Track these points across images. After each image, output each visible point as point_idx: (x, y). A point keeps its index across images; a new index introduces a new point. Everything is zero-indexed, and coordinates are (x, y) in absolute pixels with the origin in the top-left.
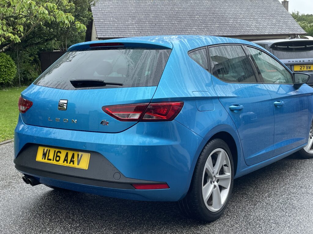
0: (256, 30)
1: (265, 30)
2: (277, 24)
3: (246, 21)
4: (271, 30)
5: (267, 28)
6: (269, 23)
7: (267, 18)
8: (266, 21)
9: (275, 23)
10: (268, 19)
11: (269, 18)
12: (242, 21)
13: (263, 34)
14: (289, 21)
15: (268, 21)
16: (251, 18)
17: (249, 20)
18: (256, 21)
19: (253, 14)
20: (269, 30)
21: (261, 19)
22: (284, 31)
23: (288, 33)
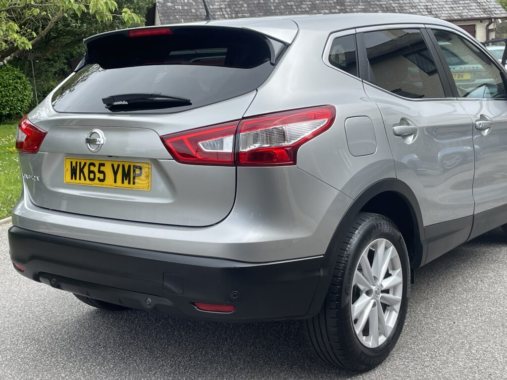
22: (472, 13)
23: (479, 16)
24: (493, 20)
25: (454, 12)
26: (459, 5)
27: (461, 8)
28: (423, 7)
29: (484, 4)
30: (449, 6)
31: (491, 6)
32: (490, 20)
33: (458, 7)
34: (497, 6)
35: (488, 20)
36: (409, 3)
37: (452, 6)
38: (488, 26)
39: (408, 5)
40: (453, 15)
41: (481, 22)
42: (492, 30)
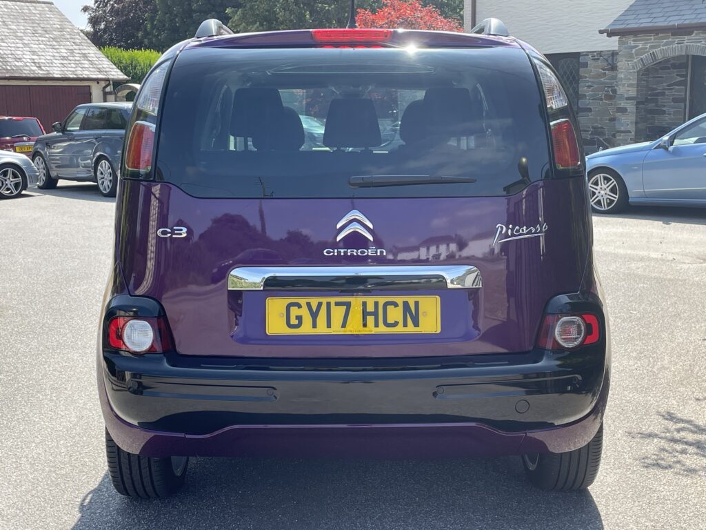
0: (35, 68)
1: (51, 68)
2: (71, 58)
3: (9, 48)
4: (63, 69)
5: (55, 65)
7: (48, 43)
8: (47, 50)
9: (65, 55)
10: (51, 47)
11: (51, 43)
13: (51, 75)
14: (91, 52)
15: (51, 50)
16: (18, 41)
17: (13, 45)
18: (28, 49)
19: (19, 34)
20: (59, 69)
22: (87, 73)
23: (94, 77)
24: (111, 82)
25: (65, 69)
26: (70, 62)
27: (73, 65)
28: (29, 60)
29: (97, 63)
30: (59, 62)
31: (105, 66)
32: (108, 82)
33: (70, 64)
34: (111, 67)
35: (103, 82)
36: (12, 54)
37: (63, 62)
38: (105, 87)
39: (10, 56)
40: (67, 73)
41: (98, 83)
42: (110, 93)
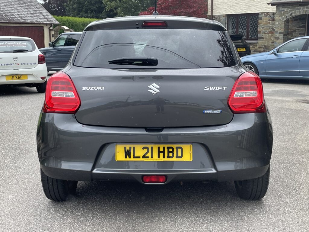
0: (19, 18)
1: (26, 19)
2: (35, 14)
3: (8, 10)
5: (28, 17)
6: (28, 13)
8: (25, 11)
9: (33, 13)
10: (26, 9)
12: (5, 9)
13: (26, 22)
14: (44, 12)
16: (12, 6)
17: (10, 8)
18: (16, 10)
19: (13, 4)
21: (20, 9)
22: (42, 21)
23: (45, 22)
24: (52, 25)
25: (33, 19)
27: (36, 17)
28: (17, 15)
29: (46, 16)
31: (50, 18)
33: (35, 17)
34: (52, 18)
35: (49, 25)
37: (32, 16)
38: (50, 27)
40: (33, 21)
41: (47, 25)
42: (52, 30)
